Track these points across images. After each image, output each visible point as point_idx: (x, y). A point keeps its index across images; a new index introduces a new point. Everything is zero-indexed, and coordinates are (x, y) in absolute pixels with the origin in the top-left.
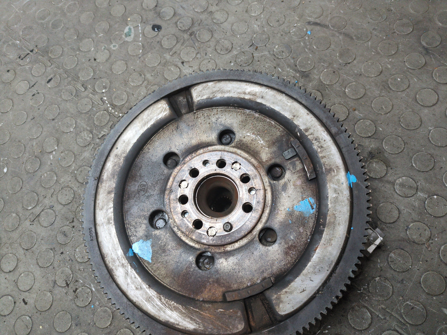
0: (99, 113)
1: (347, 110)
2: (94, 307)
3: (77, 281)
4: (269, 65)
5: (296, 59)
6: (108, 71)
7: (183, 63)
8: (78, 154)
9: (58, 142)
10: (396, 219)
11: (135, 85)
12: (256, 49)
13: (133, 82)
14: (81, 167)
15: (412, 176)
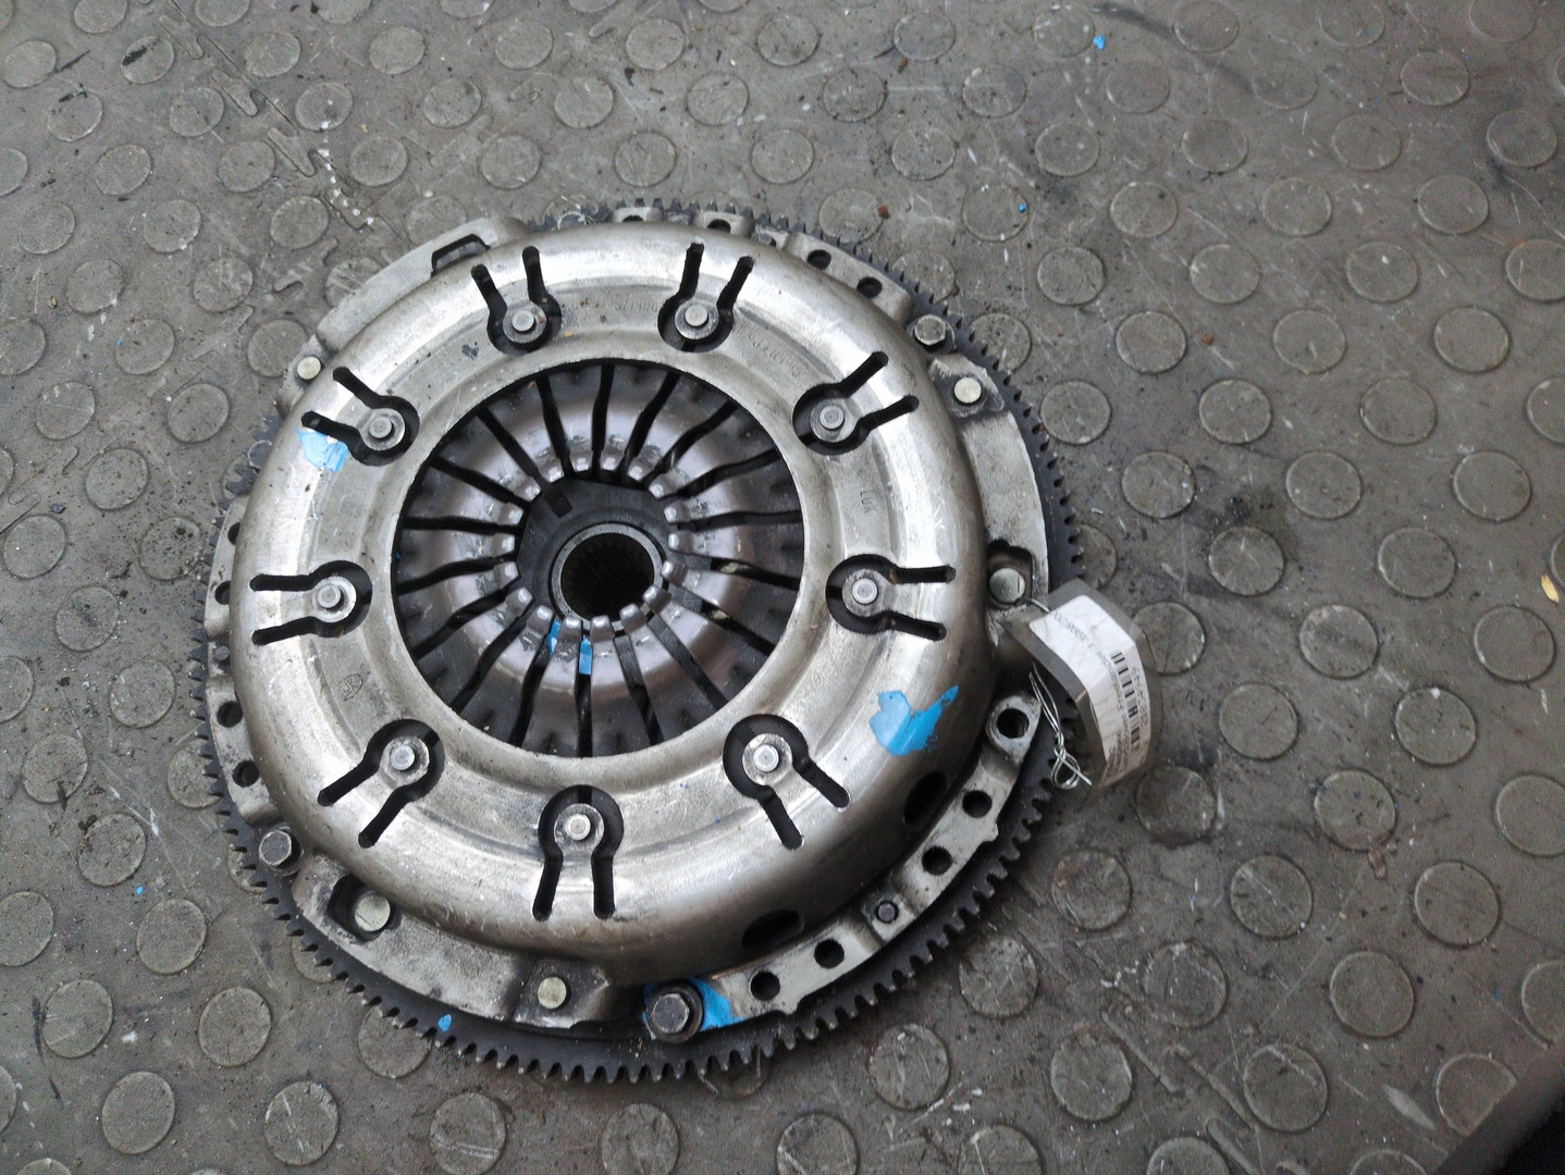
0: (293, 200)
1: (1182, 335)
2: (144, 894)
3: (99, 790)
4: (936, 130)
5: (1034, 129)
6: (353, 59)
7: (629, 72)
8: (191, 336)
9: (125, 280)
10: (1284, 748)
11: (443, 122)
12: (901, 69)
13: (437, 110)
14: (190, 383)
15: (1367, 605)
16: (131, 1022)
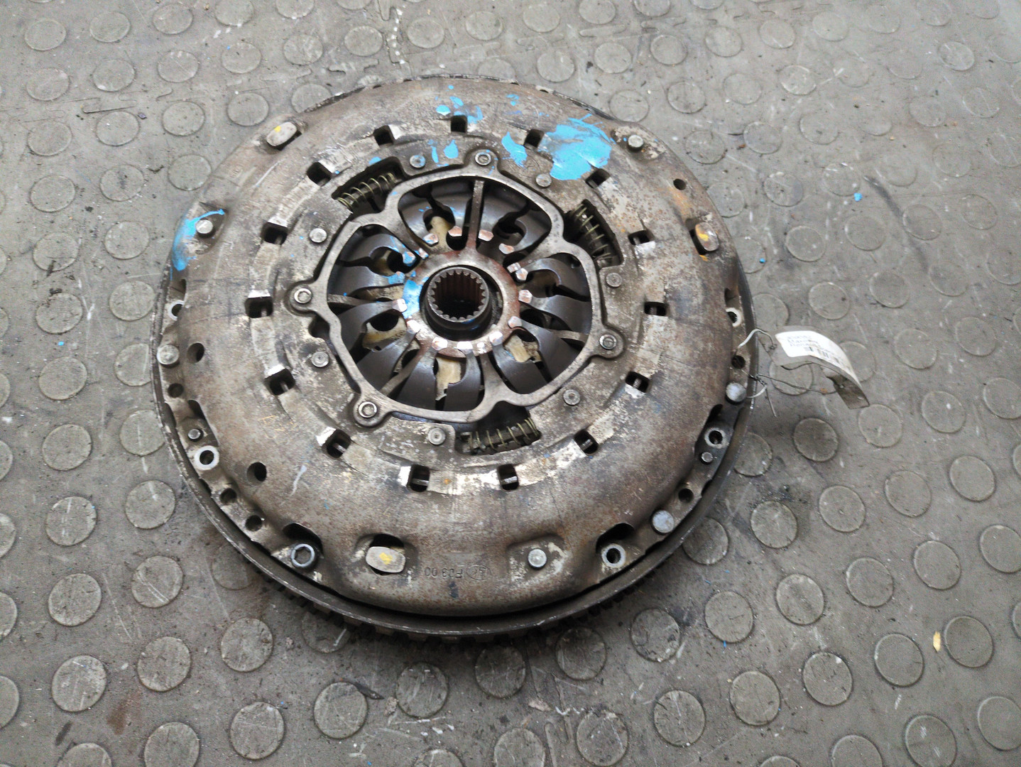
0: (368, 27)
1: (810, 382)
2: (62, 347)
3: (72, 278)
4: (740, 193)
5: (795, 222)
7: (590, 64)
8: (269, 67)
9: (252, 18)
10: (736, 640)
11: (473, 33)
12: (740, 148)
13: (474, 25)
14: (253, 91)
15: (828, 589)
16: (13, 411)
